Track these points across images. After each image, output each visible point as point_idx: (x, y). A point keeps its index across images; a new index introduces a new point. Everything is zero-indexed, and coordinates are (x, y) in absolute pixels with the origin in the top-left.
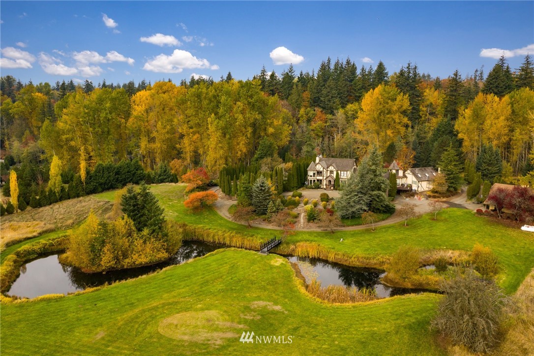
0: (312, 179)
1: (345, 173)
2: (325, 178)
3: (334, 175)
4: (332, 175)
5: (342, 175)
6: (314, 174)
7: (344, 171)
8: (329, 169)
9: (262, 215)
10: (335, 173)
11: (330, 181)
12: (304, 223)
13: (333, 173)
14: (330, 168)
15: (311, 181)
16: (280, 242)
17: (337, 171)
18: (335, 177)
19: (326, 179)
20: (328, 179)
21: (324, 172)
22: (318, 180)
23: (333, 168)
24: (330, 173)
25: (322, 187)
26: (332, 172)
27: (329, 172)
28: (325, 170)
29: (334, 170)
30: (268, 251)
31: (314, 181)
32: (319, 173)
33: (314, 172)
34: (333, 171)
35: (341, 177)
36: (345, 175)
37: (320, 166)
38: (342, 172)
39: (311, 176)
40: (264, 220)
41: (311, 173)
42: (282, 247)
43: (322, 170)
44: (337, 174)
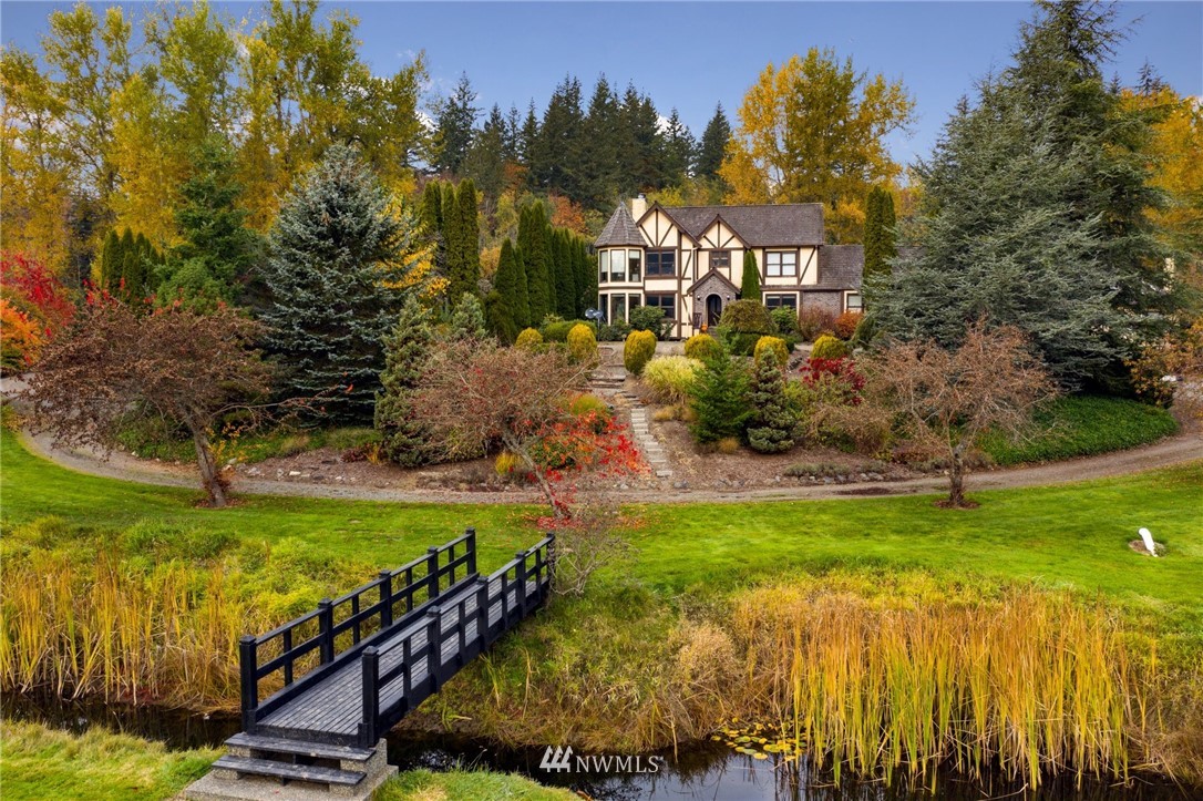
0: (627, 288)
1: (789, 258)
2: (687, 285)
3: (736, 272)
4: (724, 271)
5: (773, 270)
6: (634, 264)
7: (781, 248)
8: (704, 244)
9: (339, 424)
10: (737, 259)
11: (713, 300)
12: (673, 457)
13: (727, 263)
14: (712, 235)
15: (619, 300)
16: (543, 590)
17: (748, 250)
18: (737, 281)
19: (692, 290)
20: (704, 293)
21: (685, 256)
22: (652, 299)
23: (725, 234)
24: (713, 264)
25: (674, 333)
26: (720, 256)
27: (704, 258)
28: (687, 244)
29: (735, 243)
30: (375, 725)
31: (634, 301)
32: (661, 261)
33: (635, 255)
34: (727, 252)
35: (769, 281)
36: (789, 270)
37: (664, 223)
38: (773, 258)
39: (616, 277)
40: (349, 459)
41: (616, 260)
42: (566, 656)
43: (671, 241)
44: (749, 264)
